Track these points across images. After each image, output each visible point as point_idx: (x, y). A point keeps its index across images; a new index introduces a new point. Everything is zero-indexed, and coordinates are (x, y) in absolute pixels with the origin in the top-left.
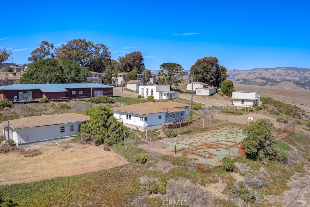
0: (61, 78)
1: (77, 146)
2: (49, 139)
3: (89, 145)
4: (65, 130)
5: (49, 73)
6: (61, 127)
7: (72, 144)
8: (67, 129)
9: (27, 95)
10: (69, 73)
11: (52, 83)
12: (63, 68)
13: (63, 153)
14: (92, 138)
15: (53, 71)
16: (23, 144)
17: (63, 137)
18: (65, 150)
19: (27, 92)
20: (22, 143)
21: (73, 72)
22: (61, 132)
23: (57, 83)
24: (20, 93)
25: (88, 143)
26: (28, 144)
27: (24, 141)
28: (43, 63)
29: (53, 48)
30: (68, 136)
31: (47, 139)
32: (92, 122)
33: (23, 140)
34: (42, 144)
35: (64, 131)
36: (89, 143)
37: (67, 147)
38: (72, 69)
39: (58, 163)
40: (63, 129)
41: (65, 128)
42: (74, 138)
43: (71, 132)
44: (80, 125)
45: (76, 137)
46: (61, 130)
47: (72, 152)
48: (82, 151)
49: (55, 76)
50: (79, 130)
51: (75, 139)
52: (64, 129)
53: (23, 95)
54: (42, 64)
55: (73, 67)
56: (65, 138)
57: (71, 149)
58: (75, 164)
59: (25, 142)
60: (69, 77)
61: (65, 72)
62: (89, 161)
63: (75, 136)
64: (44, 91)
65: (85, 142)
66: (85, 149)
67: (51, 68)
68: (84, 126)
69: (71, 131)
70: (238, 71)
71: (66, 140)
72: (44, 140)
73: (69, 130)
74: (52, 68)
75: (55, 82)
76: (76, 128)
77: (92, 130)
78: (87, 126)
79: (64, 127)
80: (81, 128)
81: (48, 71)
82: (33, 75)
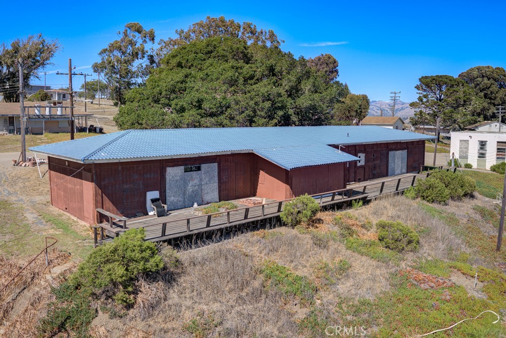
9: (201, 181)
19: (199, 169)
24: (171, 173)
29: (153, 39)
70: (401, 103)
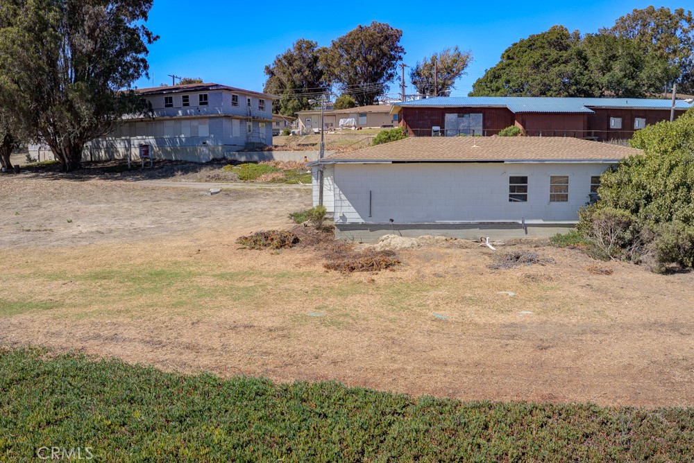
0: (577, 83)
1: (568, 260)
2: (458, 222)
3: (625, 263)
4: (529, 194)
5: (542, 68)
6: (512, 180)
7: (550, 252)
8: (539, 188)
9: (469, 123)
10: (606, 69)
11: (551, 96)
12: (589, 53)
13: (490, 277)
14: (645, 235)
15: (554, 62)
16: (354, 226)
17: (521, 222)
18: (503, 270)
20: (349, 221)
21: (617, 67)
22: (513, 198)
23: (566, 96)
24: (449, 117)
25: (623, 257)
26: (374, 228)
27: (357, 215)
28: (530, 46)
30: (541, 222)
31: (451, 222)
32: (652, 165)
33: (352, 209)
34: (426, 237)
35: (524, 198)
36: (629, 258)
37: (518, 258)
38: (614, 58)
39: (430, 314)
40: (518, 188)
41: (530, 184)
42: (564, 232)
43: (556, 204)
44: (596, 180)
45: (575, 230)
46: (512, 189)
47: (532, 278)
48: (583, 281)
49: (560, 75)
50: (594, 199)
51: (567, 238)
52: (525, 189)
53: (458, 124)
54: (524, 49)
55: (620, 51)
56: (525, 227)
57: (533, 269)
58: (512, 332)
59: (361, 221)
60: (605, 79)
61: (592, 64)
62: (595, 332)
63: (573, 226)
64: (514, 109)
65: (608, 251)
66: (604, 277)
67: (550, 55)
68: (613, 178)
69: (553, 198)
71: (529, 237)
72: (438, 222)
73: (547, 193)
74: (554, 54)
75: (558, 94)
76: (579, 188)
77: (649, 198)
78: (630, 181)
79: (524, 180)
80: (603, 193)
81: (541, 62)
82: (499, 77)
